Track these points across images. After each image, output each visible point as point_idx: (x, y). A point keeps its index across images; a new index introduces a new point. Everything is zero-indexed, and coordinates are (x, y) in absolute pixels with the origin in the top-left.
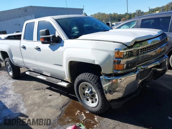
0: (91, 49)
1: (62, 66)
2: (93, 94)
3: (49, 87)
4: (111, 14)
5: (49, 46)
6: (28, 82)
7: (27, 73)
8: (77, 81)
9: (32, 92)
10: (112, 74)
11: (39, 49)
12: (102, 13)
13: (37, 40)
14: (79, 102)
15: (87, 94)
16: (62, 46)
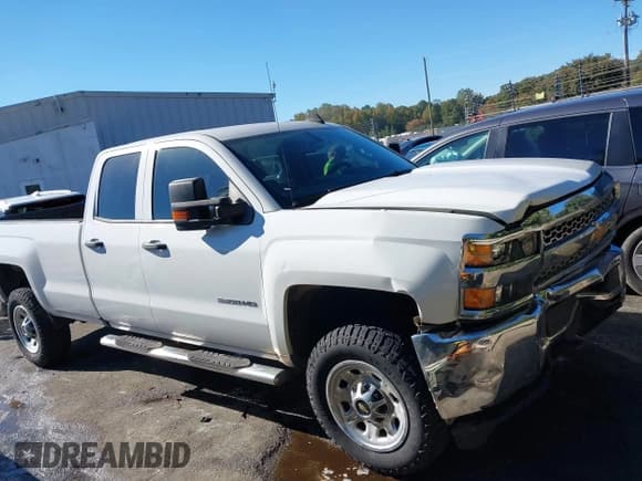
0: (371, 242)
1: (256, 305)
2: (384, 401)
3: (193, 387)
4: (368, 107)
5: (204, 239)
6: (104, 374)
7: (107, 341)
8: (317, 359)
9: (129, 415)
10: (454, 322)
11: (161, 249)
12: (337, 107)
13: (153, 218)
14: (326, 437)
15: (360, 405)
16: (259, 233)
